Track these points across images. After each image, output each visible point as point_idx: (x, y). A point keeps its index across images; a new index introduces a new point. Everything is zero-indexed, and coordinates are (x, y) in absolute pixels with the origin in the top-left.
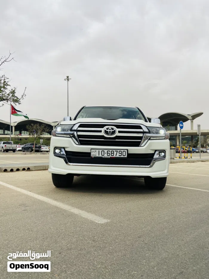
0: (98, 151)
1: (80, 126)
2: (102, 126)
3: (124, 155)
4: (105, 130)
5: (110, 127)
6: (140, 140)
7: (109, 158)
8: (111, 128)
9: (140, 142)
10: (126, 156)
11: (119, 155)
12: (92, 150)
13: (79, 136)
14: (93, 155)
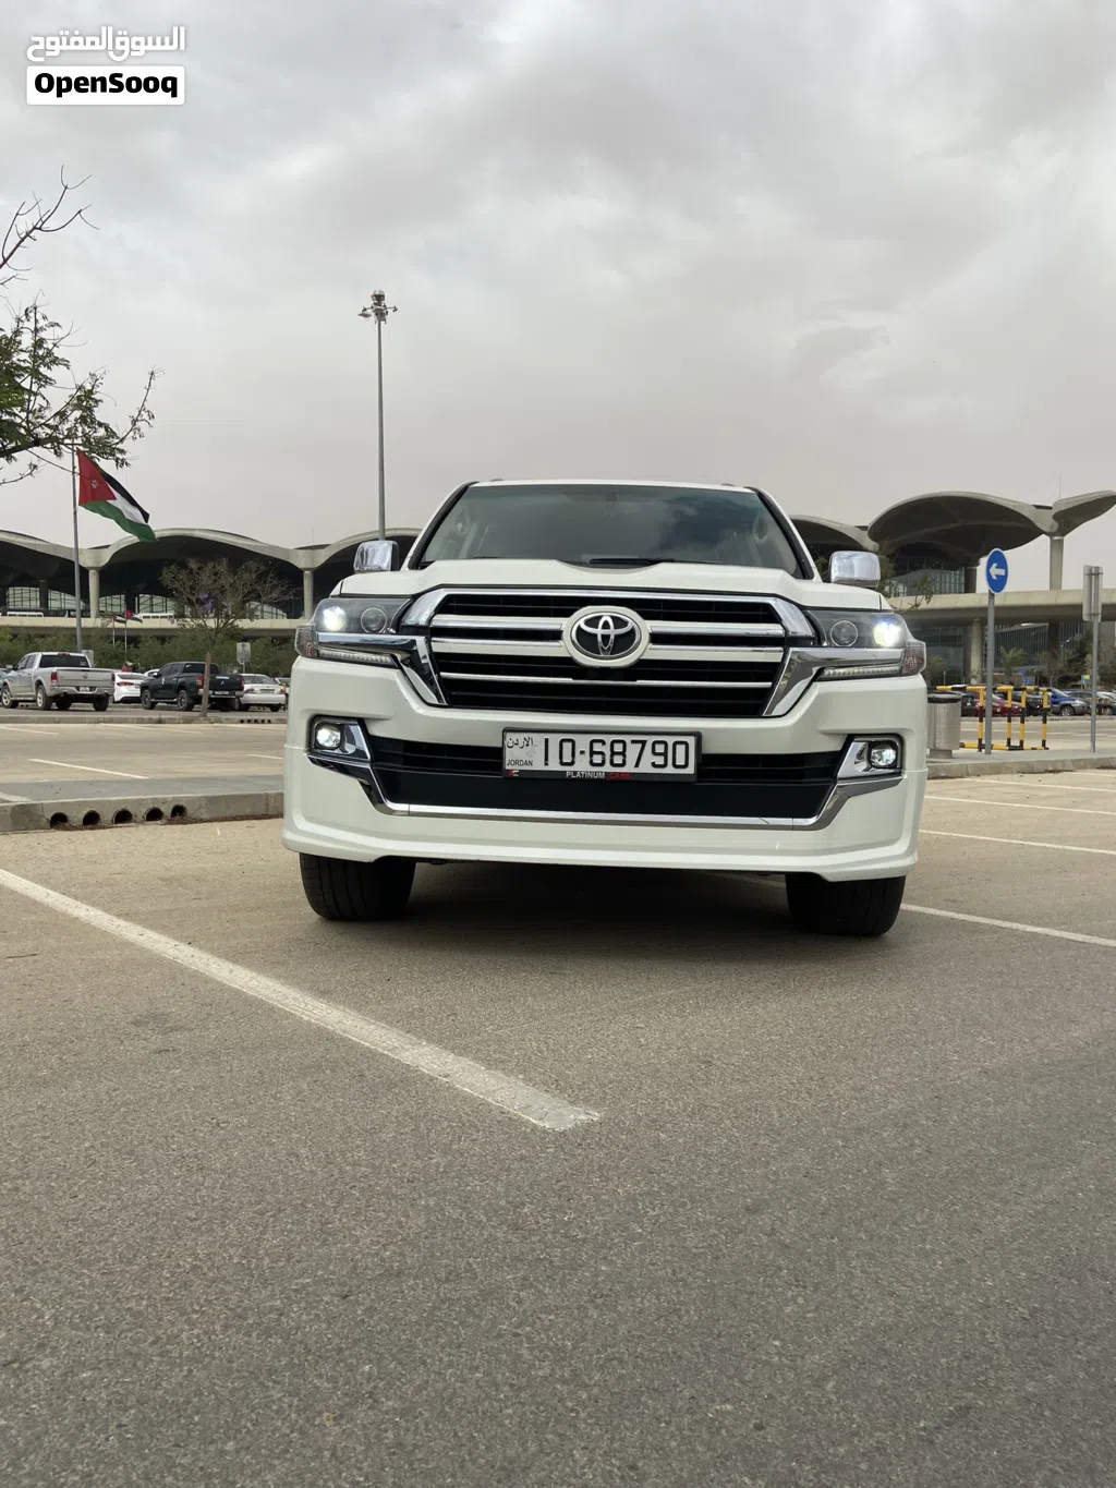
0: (539, 739)
1: (446, 607)
2: (565, 607)
3: (680, 761)
4: (579, 629)
5: (607, 613)
6: (769, 684)
7: (599, 780)
8: (613, 618)
9: (766, 693)
10: (691, 770)
11: (654, 765)
12: (509, 735)
13: (444, 661)
14: (516, 762)
